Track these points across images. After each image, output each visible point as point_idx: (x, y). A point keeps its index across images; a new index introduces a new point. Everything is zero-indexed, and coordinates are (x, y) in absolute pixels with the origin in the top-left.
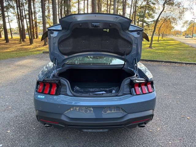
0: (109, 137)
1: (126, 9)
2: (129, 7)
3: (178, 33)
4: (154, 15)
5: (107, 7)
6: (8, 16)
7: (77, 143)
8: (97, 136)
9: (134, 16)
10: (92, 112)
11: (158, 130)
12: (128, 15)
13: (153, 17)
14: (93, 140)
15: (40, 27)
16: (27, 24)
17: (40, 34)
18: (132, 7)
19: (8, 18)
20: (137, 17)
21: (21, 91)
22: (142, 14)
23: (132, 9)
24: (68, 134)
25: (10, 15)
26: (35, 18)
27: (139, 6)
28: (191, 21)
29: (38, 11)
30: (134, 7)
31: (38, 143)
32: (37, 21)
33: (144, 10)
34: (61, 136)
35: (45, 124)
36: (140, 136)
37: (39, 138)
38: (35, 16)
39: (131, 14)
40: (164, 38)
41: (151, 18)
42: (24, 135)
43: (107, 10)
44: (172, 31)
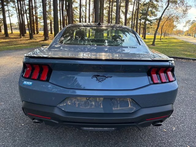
0: (114, 137)
1: (129, 6)
2: (132, 4)
3: (180, 32)
4: (157, 13)
5: (109, 4)
6: (8, 10)
7: (75, 144)
8: (100, 135)
9: (136, 13)
10: (93, 107)
11: (173, 130)
12: (130, 13)
13: (156, 15)
14: (95, 140)
15: (40, 23)
16: (27, 19)
17: (40, 30)
18: (135, 5)
19: (9, 12)
20: (140, 15)
21: (13, 82)
22: (145, 12)
23: (135, 6)
24: (64, 132)
25: (11, 10)
26: (36, 13)
27: (142, 3)
28: (194, 21)
29: (39, 6)
30: (137, 4)
31: (26, 143)
32: (38, 16)
33: (147, 8)
34: (54, 135)
35: (33, 119)
36: (153, 137)
37: (28, 136)
38: (35, 11)
39: (134, 12)
40: (166, 37)
41: (153, 17)
42: (9, 133)
43: (110, 6)
44: (174, 30)
